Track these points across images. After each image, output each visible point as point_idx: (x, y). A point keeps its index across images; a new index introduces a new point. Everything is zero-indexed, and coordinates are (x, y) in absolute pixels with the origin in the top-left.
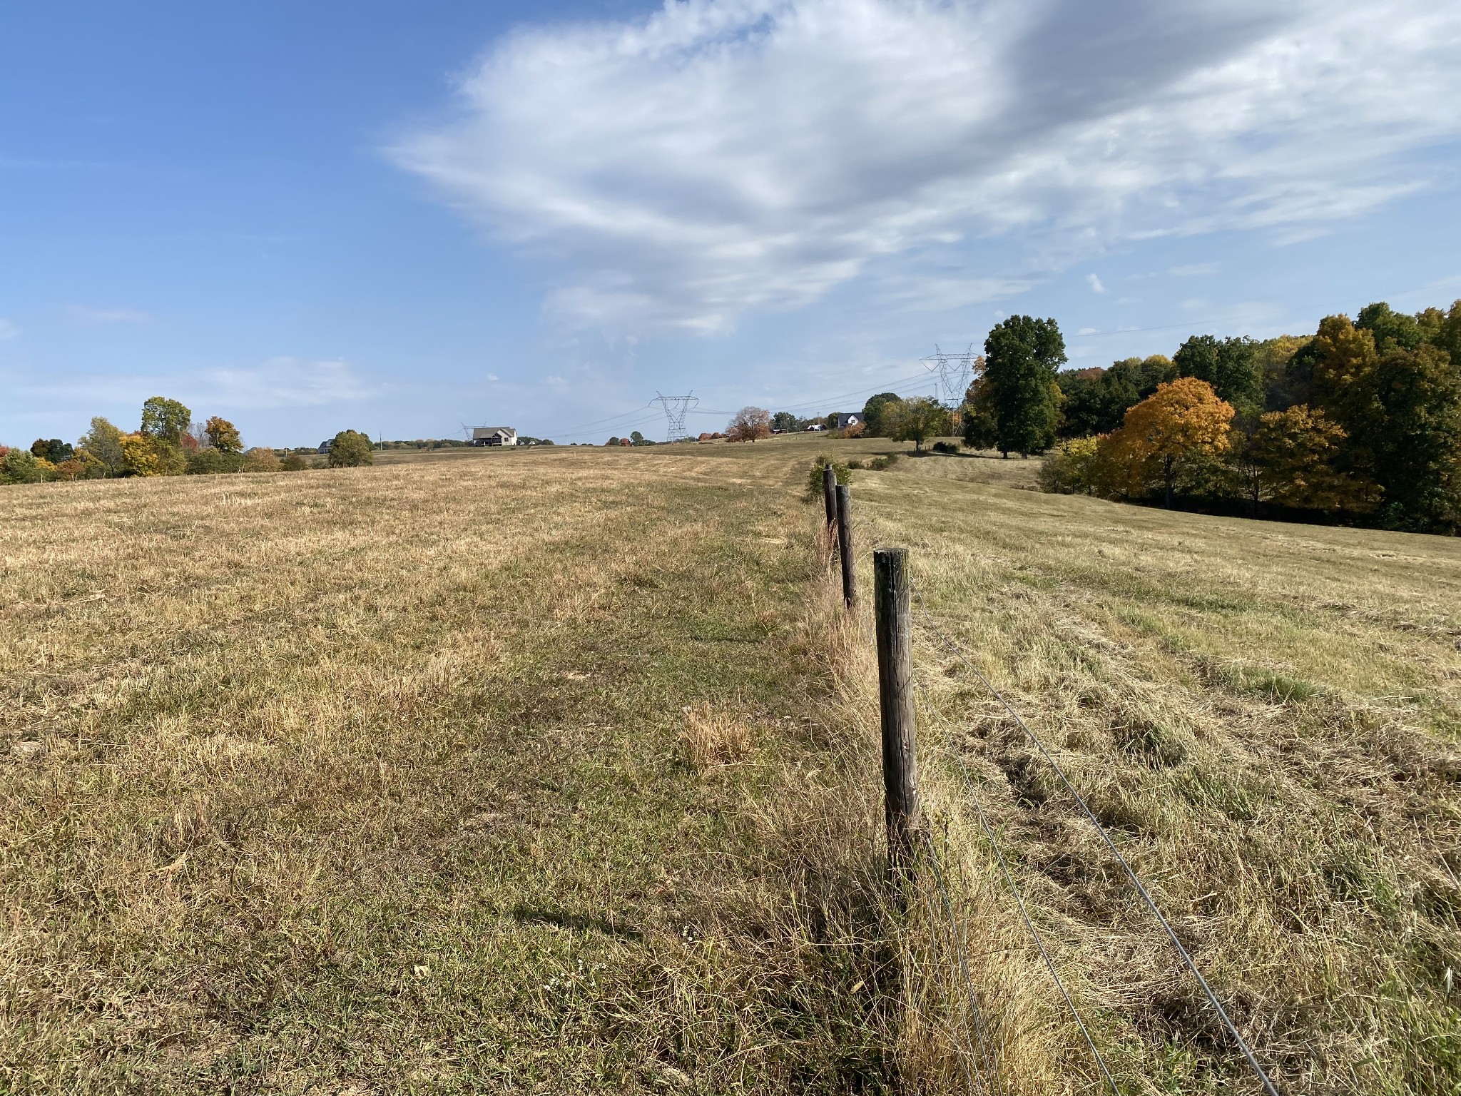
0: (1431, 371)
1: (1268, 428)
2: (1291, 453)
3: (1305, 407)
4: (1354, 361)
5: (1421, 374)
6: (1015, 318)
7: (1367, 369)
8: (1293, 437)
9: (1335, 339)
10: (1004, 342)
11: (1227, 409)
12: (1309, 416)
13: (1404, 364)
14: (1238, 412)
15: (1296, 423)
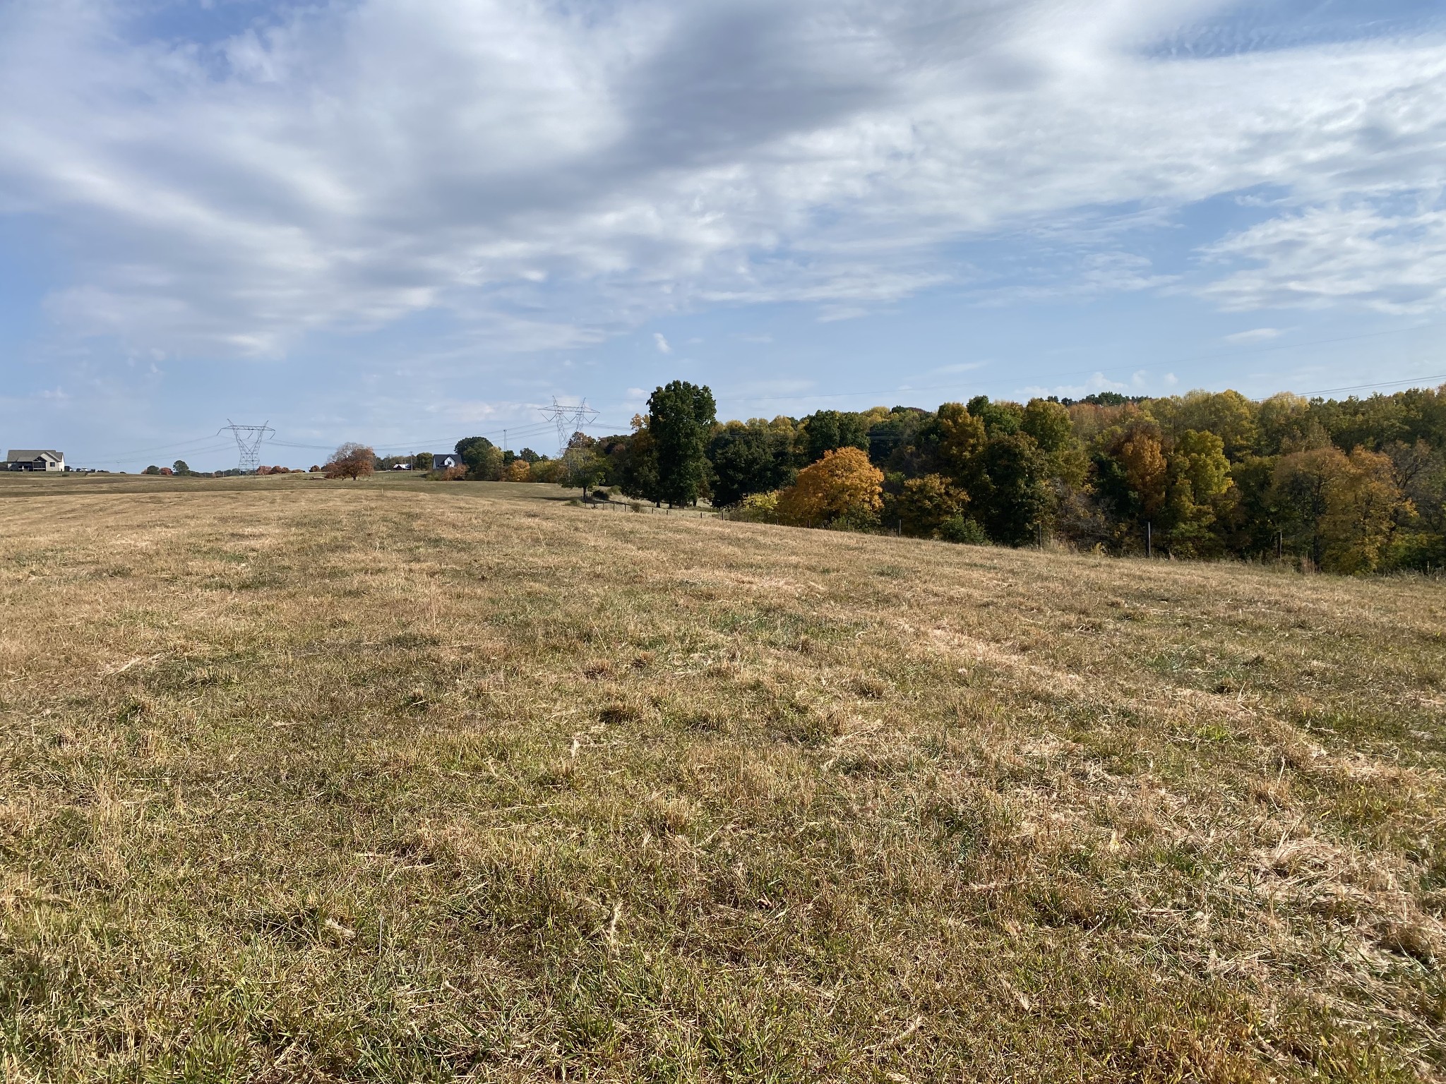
0: (1028, 453)
1: (912, 491)
2: (929, 513)
3: (937, 475)
4: (971, 441)
5: (1022, 456)
6: (676, 383)
7: (980, 448)
8: (930, 499)
9: (955, 422)
10: (669, 403)
11: (879, 475)
12: (941, 483)
13: (1009, 446)
14: (886, 478)
15: (932, 488)
